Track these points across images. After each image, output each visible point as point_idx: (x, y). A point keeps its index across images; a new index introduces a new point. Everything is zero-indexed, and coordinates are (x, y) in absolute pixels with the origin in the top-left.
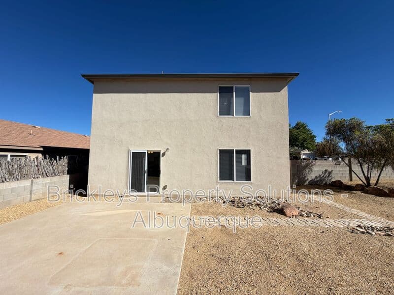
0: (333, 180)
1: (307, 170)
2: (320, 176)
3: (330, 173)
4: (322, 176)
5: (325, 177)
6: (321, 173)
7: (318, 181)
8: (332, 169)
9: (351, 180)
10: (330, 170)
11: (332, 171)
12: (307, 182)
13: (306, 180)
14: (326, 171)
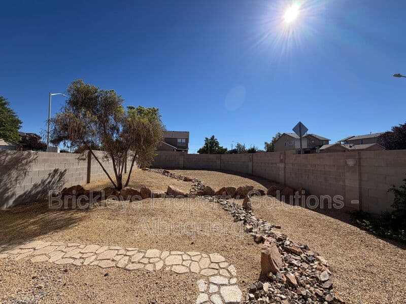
0: (67, 186)
1: (14, 174)
2: (43, 182)
3: (62, 174)
4: (48, 181)
5: (53, 184)
6: (46, 176)
7: (38, 193)
8: (66, 168)
9: (88, 182)
10: (62, 169)
11: (65, 171)
12: (11, 202)
13: (8, 199)
14: (56, 171)
